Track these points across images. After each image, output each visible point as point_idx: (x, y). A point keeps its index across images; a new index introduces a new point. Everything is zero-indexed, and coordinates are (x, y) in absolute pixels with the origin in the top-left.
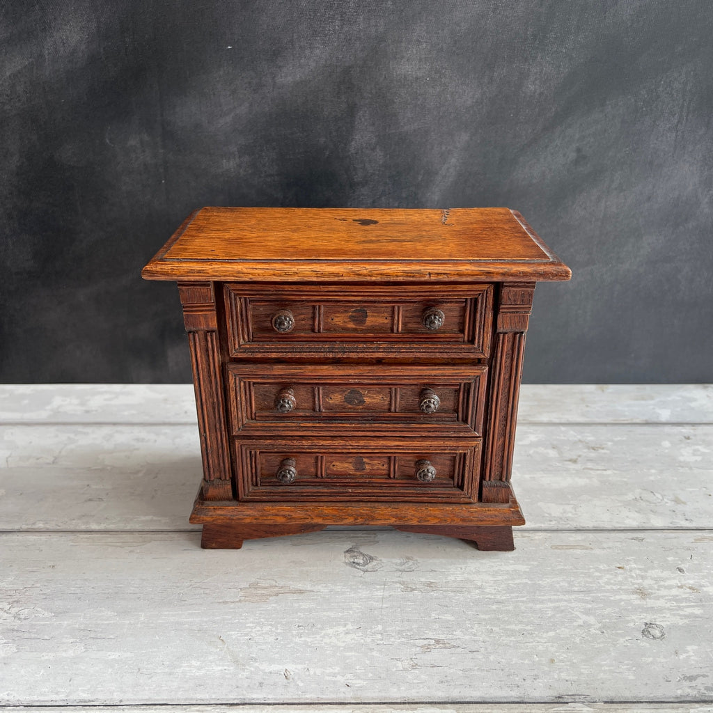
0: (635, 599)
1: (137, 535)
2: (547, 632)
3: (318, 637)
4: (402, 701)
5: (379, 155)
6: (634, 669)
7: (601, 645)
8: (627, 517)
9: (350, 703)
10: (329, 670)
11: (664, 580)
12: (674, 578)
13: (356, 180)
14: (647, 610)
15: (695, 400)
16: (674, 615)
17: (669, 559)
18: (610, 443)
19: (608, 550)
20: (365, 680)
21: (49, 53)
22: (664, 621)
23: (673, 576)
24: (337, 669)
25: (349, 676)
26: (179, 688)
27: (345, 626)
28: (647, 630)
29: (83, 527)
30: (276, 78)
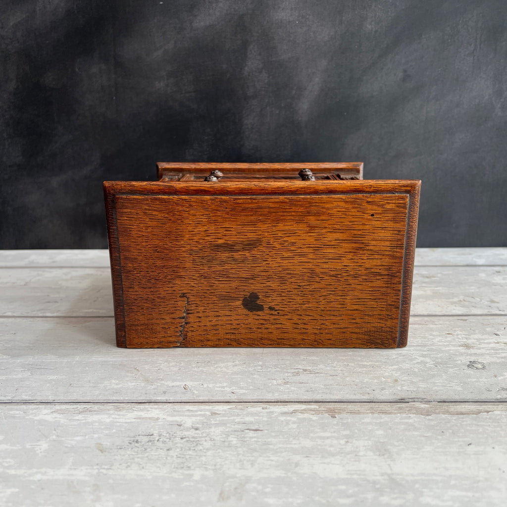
0: (462, 350)
1: (80, 319)
2: (392, 366)
3: (212, 368)
4: (276, 401)
5: (264, 75)
6: (461, 384)
7: (436, 372)
8: (454, 309)
9: (234, 402)
10: (218, 385)
11: (484, 339)
12: (491, 339)
13: (248, 95)
14: (471, 355)
15: (503, 255)
16: (493, 357)
17: (487, 329)
18: (439, 275)
19: (440, 325)
20: (246, 390)
21: (40, 10)
22: (486, 360)
23: (492, 337)
24: (225, 384)
25: (234, 388)
26: (101, 394)
27: (234, 362)
28: (471, 365)
29: (41, 315)
30: (193, 24)
